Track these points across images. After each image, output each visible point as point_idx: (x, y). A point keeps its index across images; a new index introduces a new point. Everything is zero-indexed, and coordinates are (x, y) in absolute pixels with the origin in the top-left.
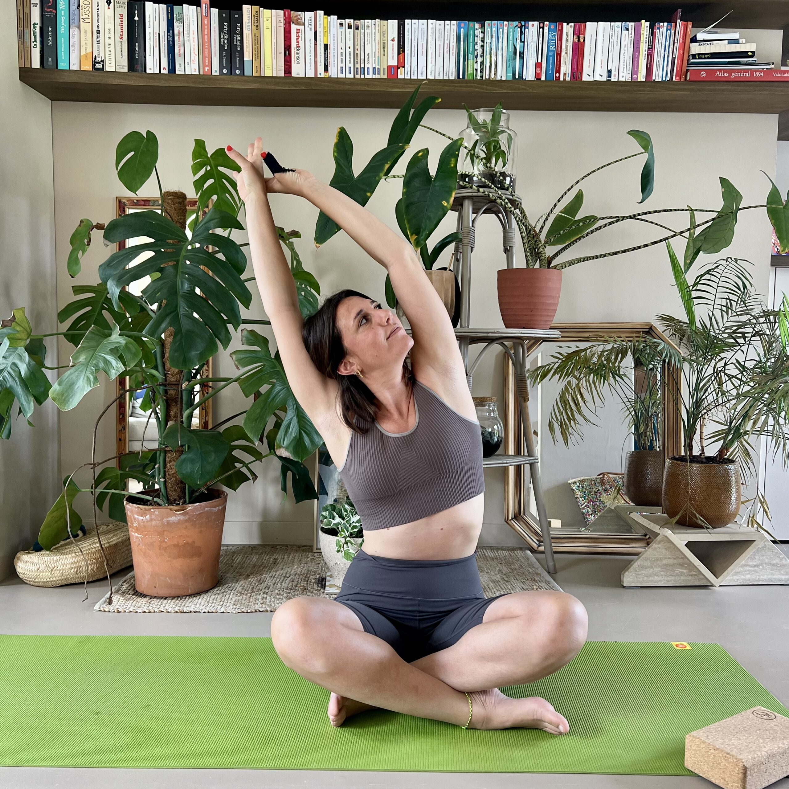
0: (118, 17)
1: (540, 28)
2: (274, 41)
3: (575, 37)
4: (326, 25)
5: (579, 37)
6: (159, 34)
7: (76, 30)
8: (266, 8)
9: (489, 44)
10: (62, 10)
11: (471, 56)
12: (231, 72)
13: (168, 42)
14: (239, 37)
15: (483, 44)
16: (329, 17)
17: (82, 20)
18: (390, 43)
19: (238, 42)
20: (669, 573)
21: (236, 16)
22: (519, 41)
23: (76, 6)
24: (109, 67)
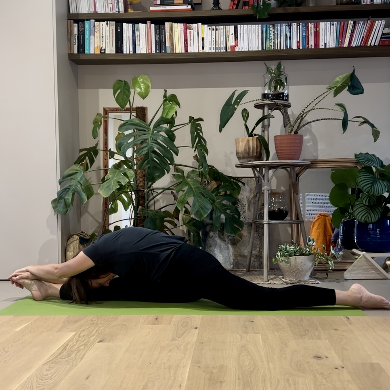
0: (111, 30)
1: (298, 26)
2: (179, 37)
3: (315, 29)
4: (202, 29)
5: (316, 29)
6: (129, 37)
7: (93, 36)
8: (175, 23)
9: (276, 34)
10: (87, 28)
11: (268, 40)
12: (160, 52)
13: (133, 40)
14: (164, 36)
15: (274, 34)
16: (204, 26)
17: (95, 32)
18: (231, 36)
19: (163, 38)
20: (366, 273)
21: (162, 27)
22: (288, 32)
23: (93, 26)
24: (108, 52)
